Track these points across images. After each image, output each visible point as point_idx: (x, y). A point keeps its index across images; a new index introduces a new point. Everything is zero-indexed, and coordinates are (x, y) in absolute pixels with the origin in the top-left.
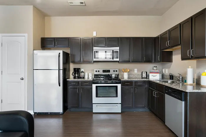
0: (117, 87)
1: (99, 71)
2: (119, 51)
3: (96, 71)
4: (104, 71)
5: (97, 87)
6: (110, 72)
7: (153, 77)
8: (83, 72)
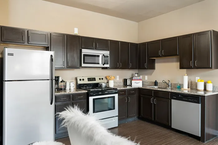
0: (114, 97)
1: (83, 80)
2: (109, 55)
3: (80, 80)
4: (89, 79)
5: (94, 100)
6: (95, 80)
7: (136, 84)
8: (64, 82)
